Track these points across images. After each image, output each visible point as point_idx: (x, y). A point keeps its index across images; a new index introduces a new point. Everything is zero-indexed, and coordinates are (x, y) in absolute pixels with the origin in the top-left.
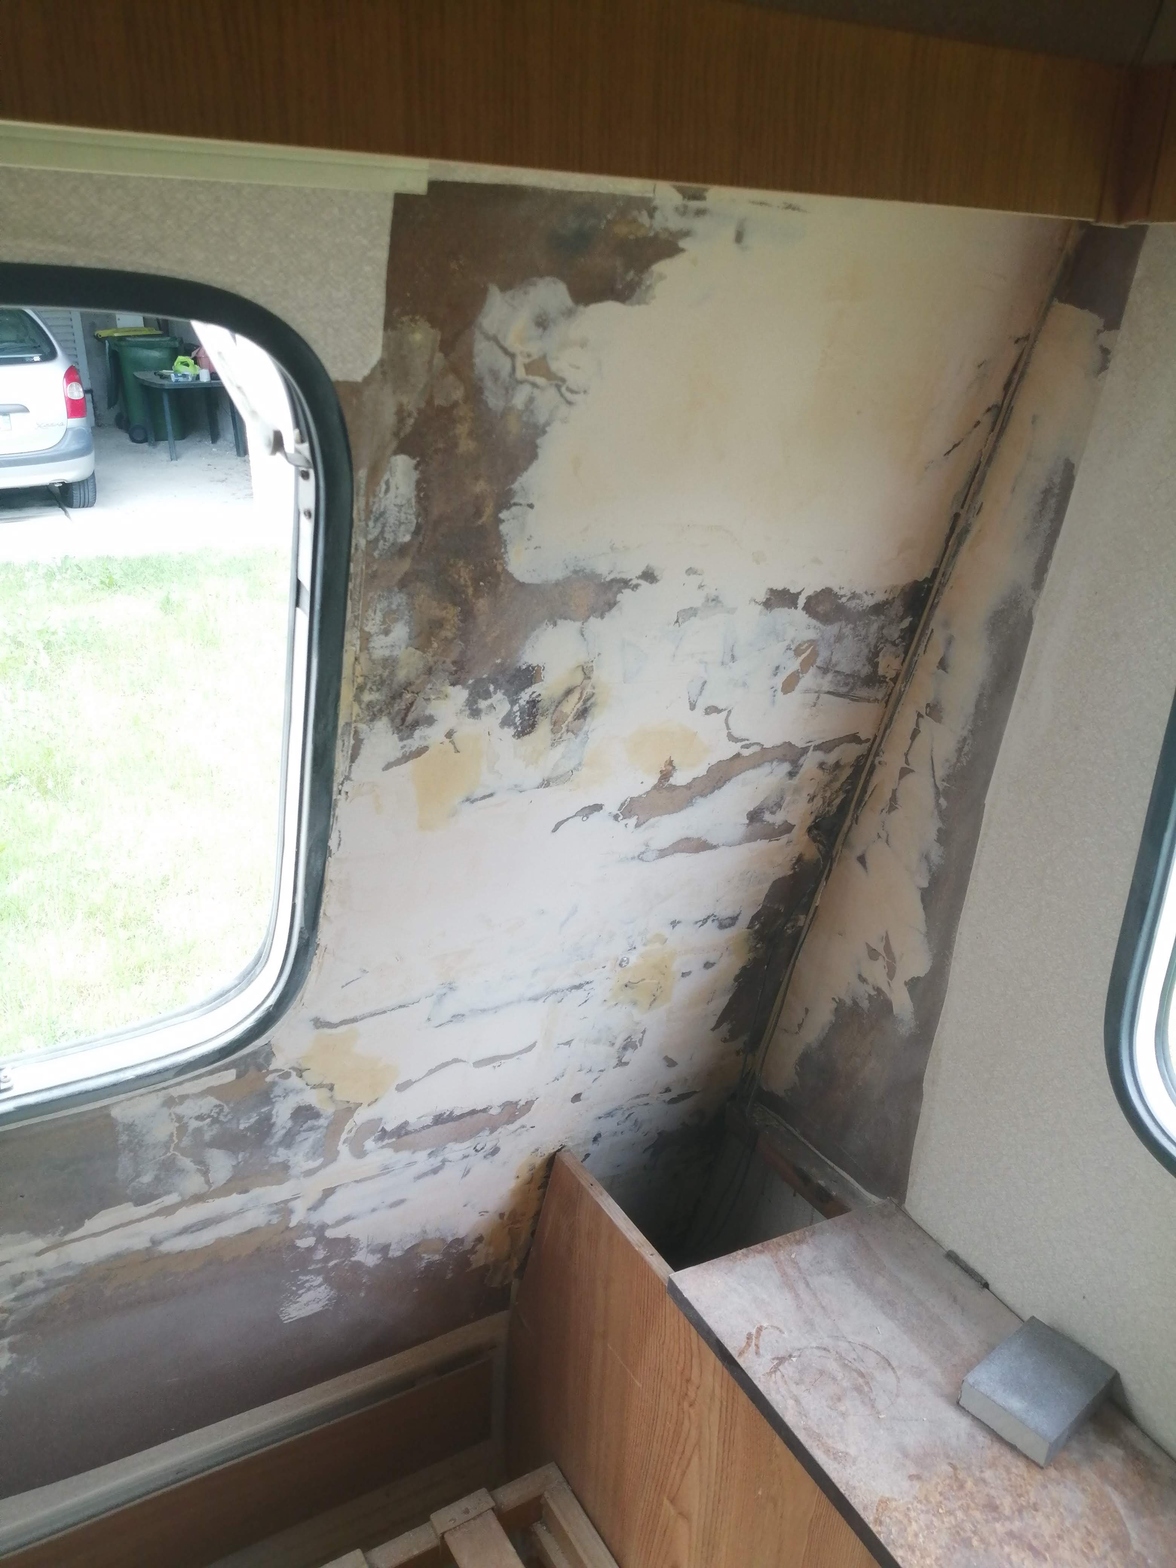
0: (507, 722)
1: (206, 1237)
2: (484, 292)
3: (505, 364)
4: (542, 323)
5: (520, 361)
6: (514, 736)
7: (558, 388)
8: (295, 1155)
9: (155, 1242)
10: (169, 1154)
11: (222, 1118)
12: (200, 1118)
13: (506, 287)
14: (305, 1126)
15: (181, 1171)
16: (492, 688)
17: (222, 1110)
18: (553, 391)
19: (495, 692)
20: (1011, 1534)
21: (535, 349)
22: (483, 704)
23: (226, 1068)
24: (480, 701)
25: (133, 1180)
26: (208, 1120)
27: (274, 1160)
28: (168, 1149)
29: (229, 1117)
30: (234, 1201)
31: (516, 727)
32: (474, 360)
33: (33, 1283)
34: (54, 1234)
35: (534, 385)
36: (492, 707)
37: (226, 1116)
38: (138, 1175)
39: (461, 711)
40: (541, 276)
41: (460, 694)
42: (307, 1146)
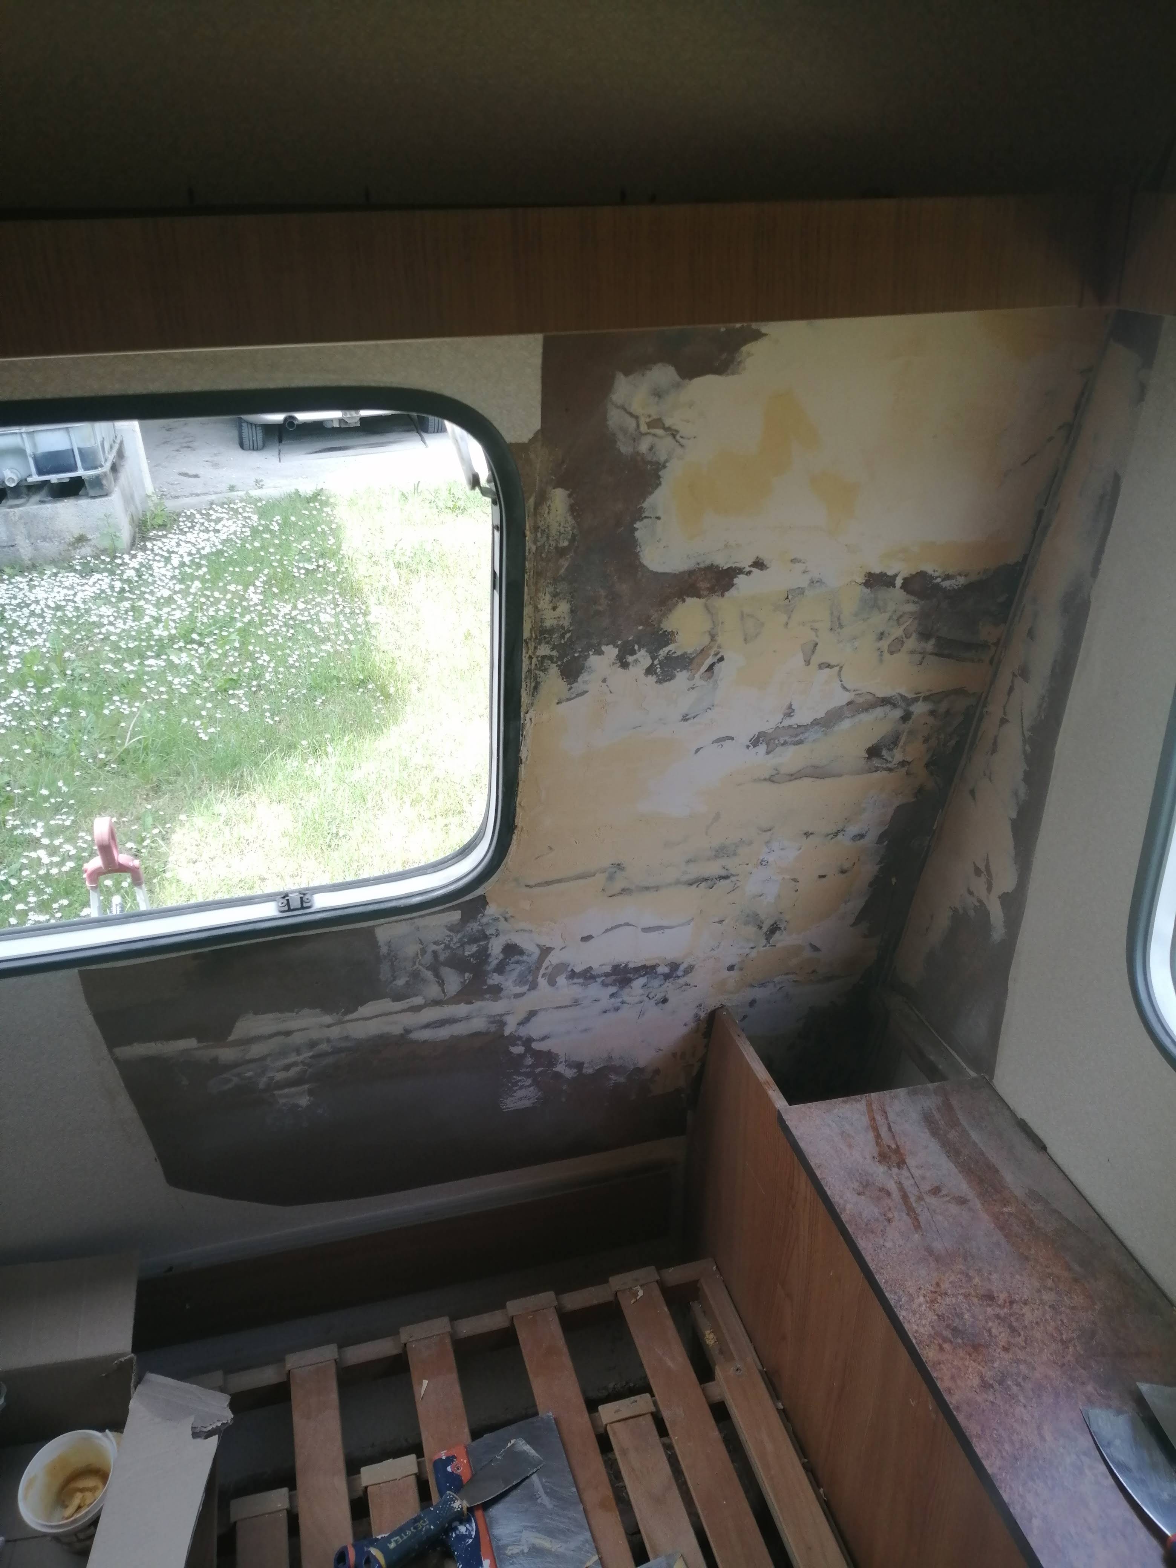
0: (650, 671)
1: (444, 1033)
2: (613, 378)
3: (631, 424)
4: (658, 394)
5: (643, 421)
6: (657, 682)
7: (674, 436)
8: (507, 980)
9: (408, 1031)
10: (415, 967)
11: (452, 945)
12: (436, 943)
13: (627, 373)
14: (513, 960)
15: (424, 981)
16: (636, 647)
17: (452, 940)
18: (670, 439)
19: (639, 650)
20: (998, 1317)
21: (654, 412)
22: (630, 659)
23: (454, 908)
24: (628, 656)
25: (391, 982)
26: (443, 945)
27: (490, 982)
28: (415, 963)
29: (458, 945)
30: (462, 1009)
31: (658, 676)
32: (608, 423)
33: (324, 1047)
34: (338, 1014)
35: (655, 435)
36: (636, 661)
37: (455, 944)
38: (394, 980)
39: (614, 664)
40: (655, 363)
41: (611, 652)
42: (515, 975)
